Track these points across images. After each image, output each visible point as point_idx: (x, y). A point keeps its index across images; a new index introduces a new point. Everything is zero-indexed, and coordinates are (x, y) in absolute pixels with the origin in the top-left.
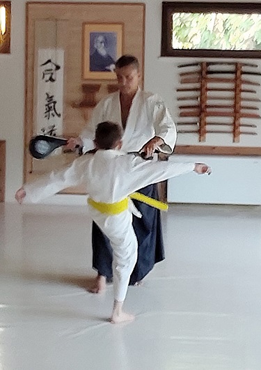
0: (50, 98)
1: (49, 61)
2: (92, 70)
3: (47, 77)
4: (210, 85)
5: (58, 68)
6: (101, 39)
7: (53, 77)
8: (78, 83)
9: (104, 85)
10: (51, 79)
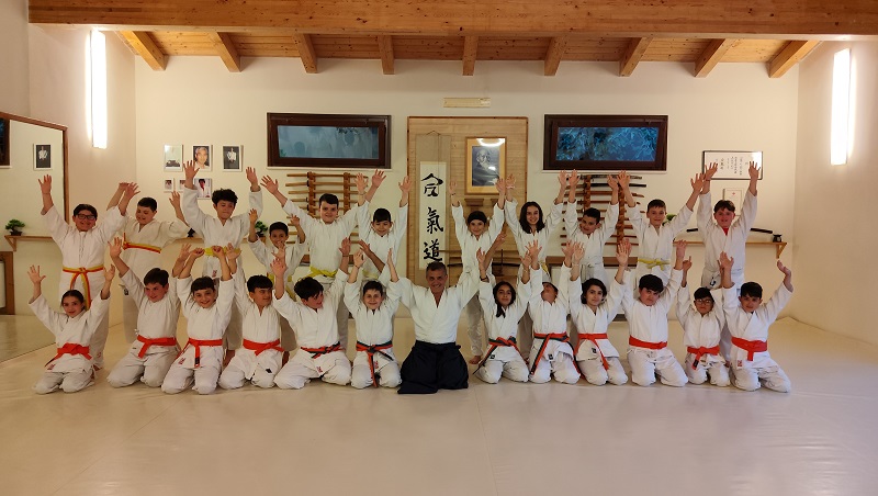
0: (432, 213)
1: (431, 175)
2: (474, 184)
3: (429, 191)
4: (593, 198)
5: (440, 182)
7: (436, 191)
10: (434, 194)
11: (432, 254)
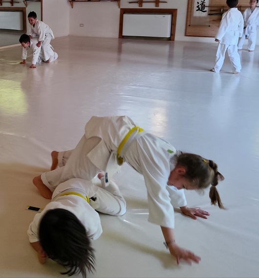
11: (202, 8)
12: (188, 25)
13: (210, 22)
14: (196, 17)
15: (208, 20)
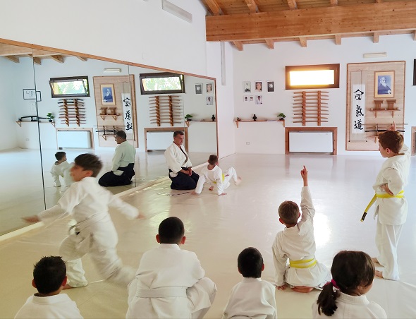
0: (359, 107)
1: (358, 90)
2: (379, 93)
3: (357, 98)
5: (362, 93)
6: (383, 78)
8: (372, 100)
9: (385, 100)
10: (359, 99)
11: (359, 126)
12: (348, 141)
13: (366, 138)
14: (354, 134)
15: (365, 136)
